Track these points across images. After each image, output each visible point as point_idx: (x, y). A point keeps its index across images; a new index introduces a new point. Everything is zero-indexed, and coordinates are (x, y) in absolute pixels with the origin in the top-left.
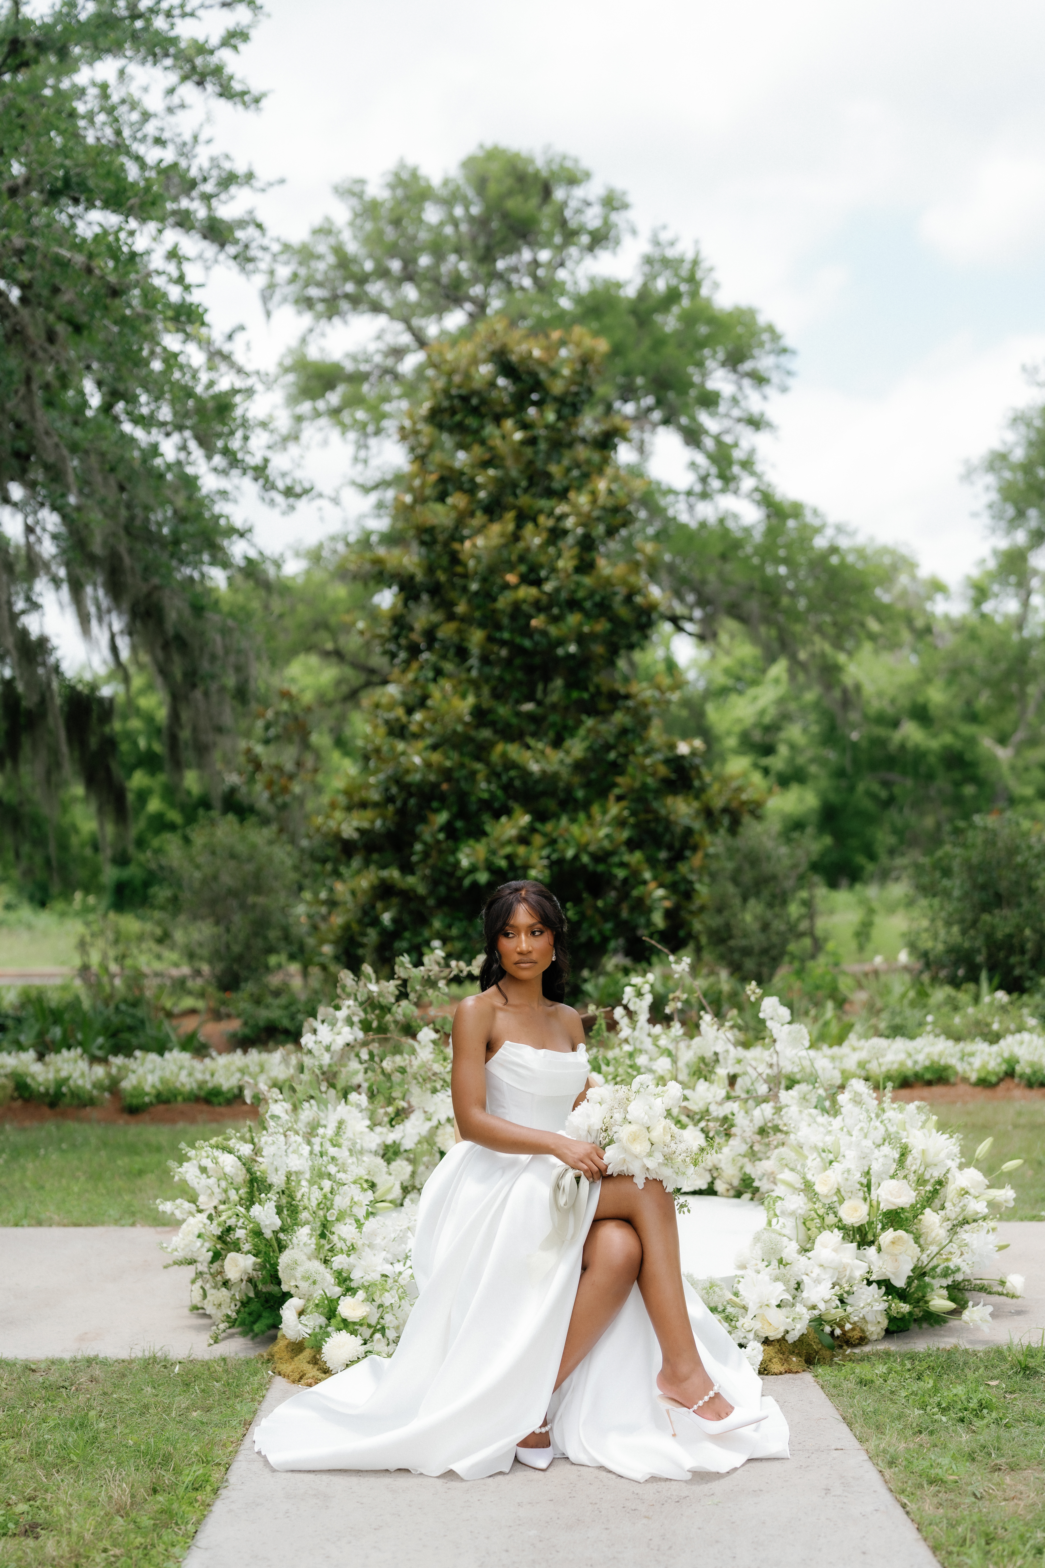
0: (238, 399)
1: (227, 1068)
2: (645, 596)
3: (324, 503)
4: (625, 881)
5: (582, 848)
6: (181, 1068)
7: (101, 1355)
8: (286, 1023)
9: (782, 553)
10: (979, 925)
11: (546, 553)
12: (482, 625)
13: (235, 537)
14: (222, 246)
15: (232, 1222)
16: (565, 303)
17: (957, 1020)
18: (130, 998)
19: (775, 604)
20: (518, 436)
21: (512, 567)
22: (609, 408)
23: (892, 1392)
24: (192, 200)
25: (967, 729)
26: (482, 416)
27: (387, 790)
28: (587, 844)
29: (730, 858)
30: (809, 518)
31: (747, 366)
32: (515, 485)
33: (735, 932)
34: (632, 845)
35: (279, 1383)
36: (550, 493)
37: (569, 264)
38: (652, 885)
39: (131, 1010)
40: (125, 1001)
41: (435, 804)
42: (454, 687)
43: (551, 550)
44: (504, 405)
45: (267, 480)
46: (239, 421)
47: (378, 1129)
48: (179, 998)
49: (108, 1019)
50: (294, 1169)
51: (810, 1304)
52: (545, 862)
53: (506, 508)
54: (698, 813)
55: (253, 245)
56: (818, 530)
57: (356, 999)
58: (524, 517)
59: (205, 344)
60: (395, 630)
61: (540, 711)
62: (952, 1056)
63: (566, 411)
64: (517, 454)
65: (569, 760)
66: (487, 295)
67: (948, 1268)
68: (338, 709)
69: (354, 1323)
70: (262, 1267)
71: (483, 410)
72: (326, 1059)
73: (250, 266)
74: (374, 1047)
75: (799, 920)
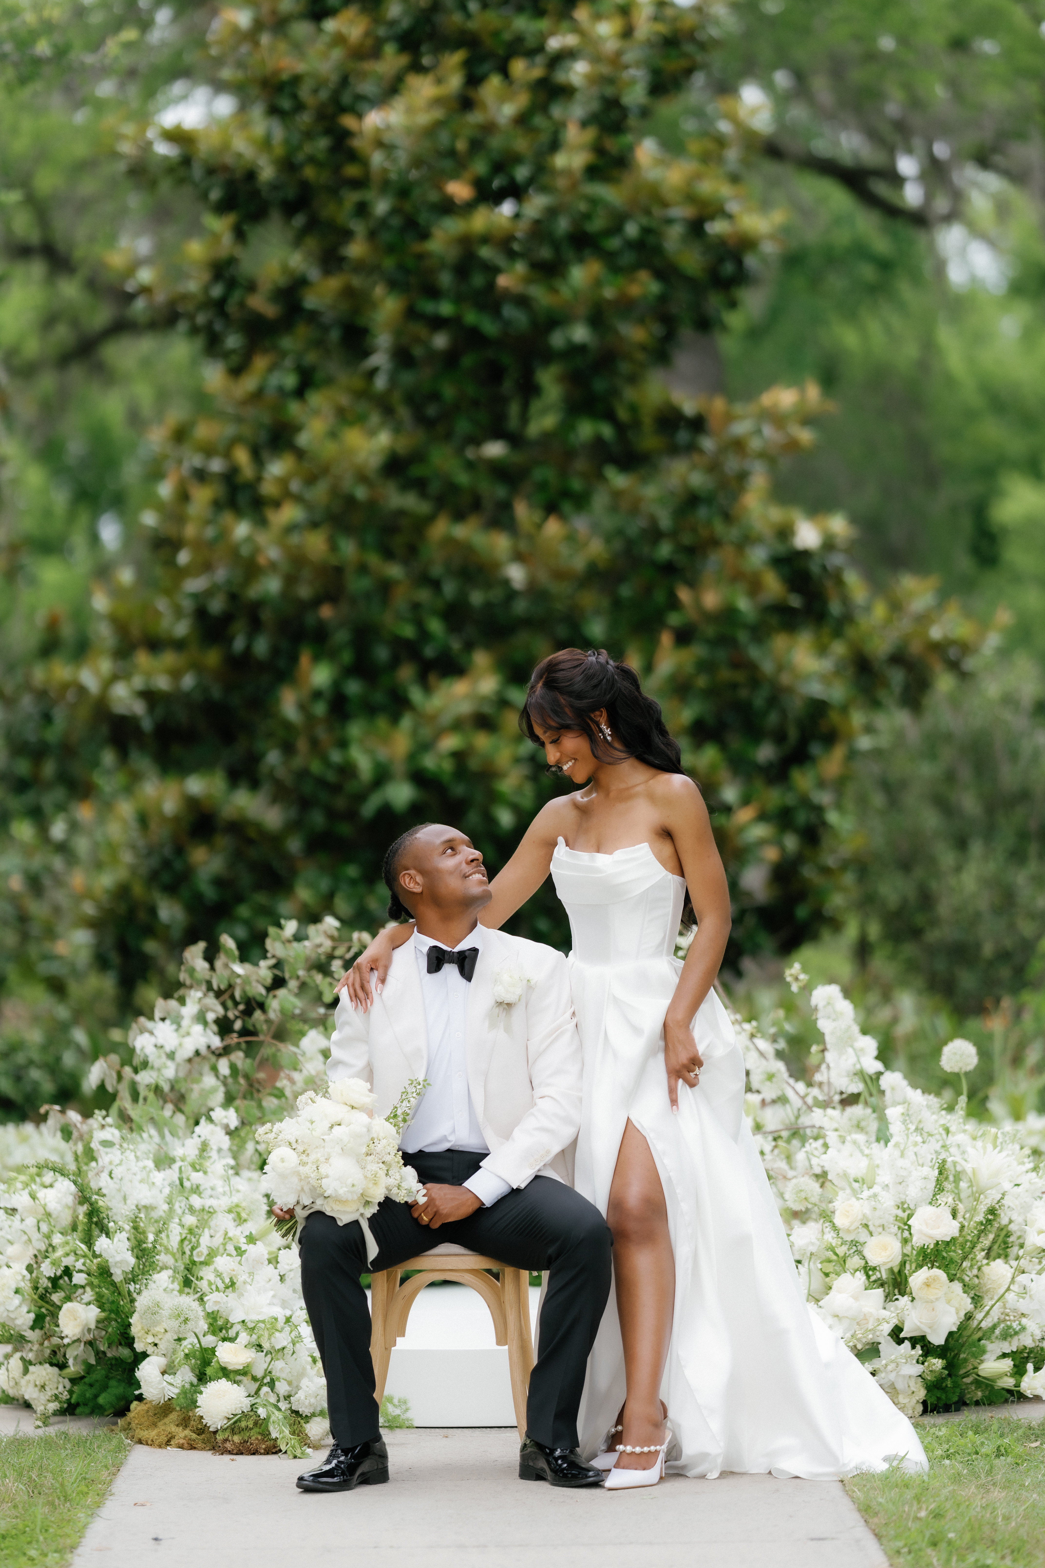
2: (729, 222)
15: (69, 1261)
27: (205, 613)
29: (929, 755)
35: (140, 1450)
38: (742, 812)
41: (307, 648)
50: (143, 1203)
54: (842, 665)
57: (210, 988)
61: (518, 458)
67: (1010, 1328)
70: (108, 1322)
72: (170, 1071)
74: (238, 1057)
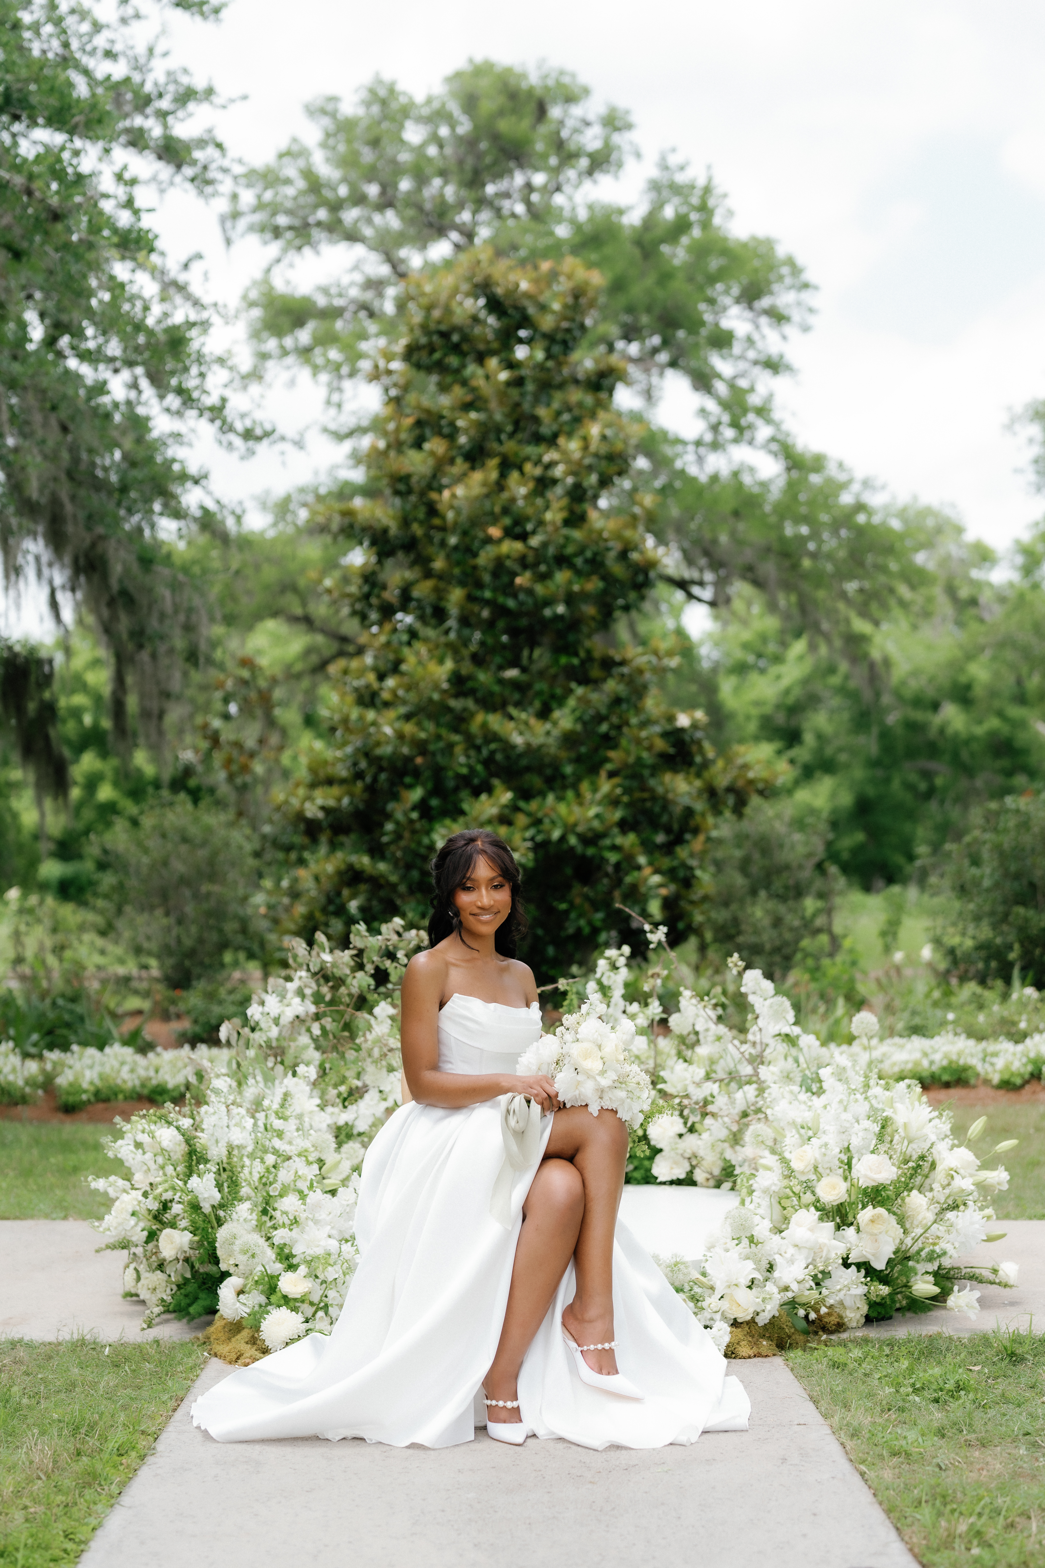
0: (193, 333)
1: (173, 1063)
2: (642, 552)
3: (287, 447)
4: (618, 866)
5: (570, 828)
6: (123, 1063)
7: (26, 1338)
9: (803, 510)
10: (1011, 918)
11: (533, 504)
12: (462, 584)
13: (189, 485)
14: (179, 167)
15: (168, 1196)
16: (562, 231)
17: (981, 1018)
18: (69, 992)
19: (795, 566)
20: (503, 376)
21: (494, 519)
22: (611, 348)
23: (866, 1375)
24: (147, 117)
25: (1015, 712)
26: (463, 354)
27: (355, 764)
28: (575, 825)
29: (739, 846)
30: (832, 470)
31: (765, 302)
32: (499, 430)
33: (743, 927)
34: (624, 826)
35: (215, 1363)
36: (538, 439)
37: (567, 188)
38: (647, 871)
39: (70, 1006)
40: (63, 996)
41: (408, 780)
42: (430, 651)
43: (539, 501)
44: (488, 342)
45: (224, 422)
46: (194, 357)
47: (330, 1109)
48: (124, 998)
49: (43, 1015)
50: (236, 1143)
51: (782, 1284)
52: (529, 844)
53: (491, 455)
54: (700, 792)
55: (213, 166)
56: (844, 486)
57: (308, 970)
58: (507, 465)
59: (157, 273)
60: (366, 589)
61: (524, 678)
62: (972, 1056)
63: (556, 349)
64: (502, 395)
65: (556, 732)
66: (475, 224)
67: (933, 1251)
68: (305, 683)
69: (295, 1300)
70: (200, 1244)
71: (465, 347)
72: (274, 1032)
73: (209, 189)
74: (327, 1022)
75: (815, 915)
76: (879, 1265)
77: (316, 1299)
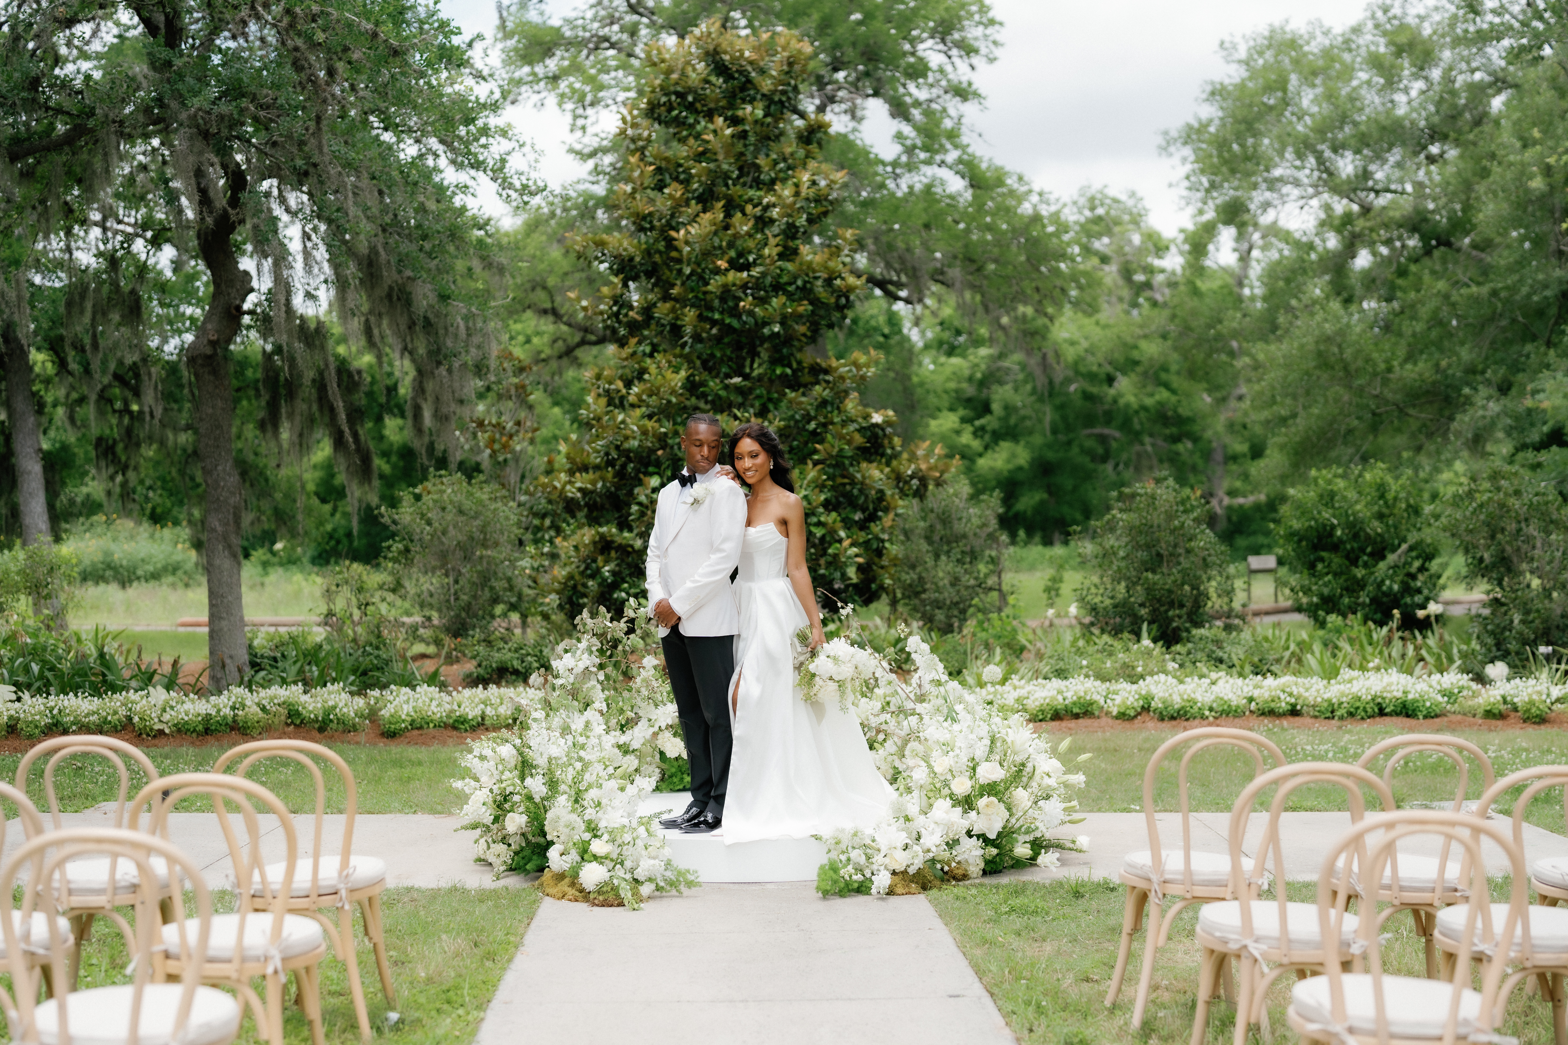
1: (471, 700)
4: (823, 539)
6: (431, 700)
7: (417, 887)
8: (516, 664)
9: (987, 220)
10: (1141, 582)
11: (753, 240)
15: (510, 789)
17: (1108, 664)
18: (373, 642)
19: (980, 270)
20: (729, 131)
21: (722, 253)
25: (1183, 385)
26: (697, 112)
27: (607, 454)
30: (1013, 185)
31: (956, 36)
32: (726, 176)
33: (928, 586)
34: (828, 505)
36: (757, 184)
39: (376, 652)
40: (369, 644)
44: (716, 102)
45: (505, 179)
47: (613, 733)
48: (412, 644)
49: (357, 660)
51: (926, 848)
53: (718, 198)
54: (889, 478)
56: (1022, 198)
62: (1097, 694)
63: (774, 108)
64: (728, 147)
68: (553, 365)
69: (601, 858)
70: (532, 824)
71: (698, 106)
72: (571, 679)
74: (609, 670)
75: (986, 576)
76: (992, 836)
77: (615, 856)
